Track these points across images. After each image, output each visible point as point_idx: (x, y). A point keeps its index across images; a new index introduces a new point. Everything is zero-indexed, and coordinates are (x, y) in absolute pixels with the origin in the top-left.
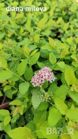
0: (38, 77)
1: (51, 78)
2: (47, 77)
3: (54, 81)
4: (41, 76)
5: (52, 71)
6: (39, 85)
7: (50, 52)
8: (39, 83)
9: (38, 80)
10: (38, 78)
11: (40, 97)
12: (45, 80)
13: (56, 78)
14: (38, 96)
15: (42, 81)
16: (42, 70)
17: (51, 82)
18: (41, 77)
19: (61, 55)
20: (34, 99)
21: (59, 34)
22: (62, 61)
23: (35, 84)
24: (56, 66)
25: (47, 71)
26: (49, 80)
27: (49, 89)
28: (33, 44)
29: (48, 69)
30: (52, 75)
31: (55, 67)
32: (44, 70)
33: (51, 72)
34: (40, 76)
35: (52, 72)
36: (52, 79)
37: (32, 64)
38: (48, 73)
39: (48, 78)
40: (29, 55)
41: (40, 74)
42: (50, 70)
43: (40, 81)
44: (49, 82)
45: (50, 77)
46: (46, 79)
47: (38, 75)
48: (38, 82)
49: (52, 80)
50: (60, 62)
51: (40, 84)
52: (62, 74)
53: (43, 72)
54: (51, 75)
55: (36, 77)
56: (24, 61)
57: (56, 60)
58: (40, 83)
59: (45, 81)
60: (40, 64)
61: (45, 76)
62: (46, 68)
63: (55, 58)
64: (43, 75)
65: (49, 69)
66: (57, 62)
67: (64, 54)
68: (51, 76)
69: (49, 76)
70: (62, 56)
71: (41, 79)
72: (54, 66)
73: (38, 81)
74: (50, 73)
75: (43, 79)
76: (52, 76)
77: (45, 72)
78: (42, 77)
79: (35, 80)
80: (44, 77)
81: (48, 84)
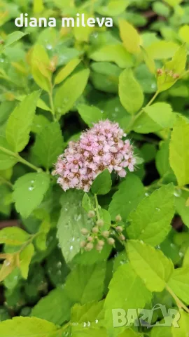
0: (78, 156)
1: (123, 160)
2: (107, 157)
3: (131, 169)
4: (86, 154)
5: (125, 135)
6: (81, 183)
7: (123, 69)
8: (81, 178)
9: (77, 167)
10: (75, 163)
11: (86, 219)
12: (101, 167)
13: (141, 161)
14: (80, 217)
15: (89, 170)
16: (93, 131)
17: (123, 174)
18: (88, 159)
19: (161, 79)
20: (66, 226)
21: (154, 18)
22: (161, 101)
23: (67, 180)
24: (141, 117)
25: (109, 135)
26: (117, 168)
27: (115, 198)
28: (72, 46)
29: (113, 130)
30: (126, 150)
31: (136, 122)
32: (97, 133)
33: (124, 139)
34: (82, 153)
35: (127, 141)
36: (125, 164)
37: (63, 111)
38: (113, 143)
39: (112, 163)
40: (50, 79)
41: (84, 147)
42: (122, 133)
43: (83, 172)
44: (114, 174)
45: (120, 157)
46: (105, 164)
47: (76, 149)
48: (77, 175)
49: (126, 169)
50: (154, 105)
51: (85, 182)
52: (161, 144)
53: (96, 140)
54: (122, 149)
55: (70, 158)
56: (25, 100)
57: (142, 98)
58: (83, 177)
59: (100, 172)
60: (87, 113)
61: (100, 153)
62: (106, 125)
63: (140, 90)
64: (94, 149)
65: (117, 131)
66: (144, 105)
67: (170, 74)
68: (124, 152)
69: (114, 154)
70: (163, 81)
71: (86, 163)
72: (133, 118)
73: (75, 171)
74: (120, 145)
75: (93, 166)
76: (127, 154)
77: (102, 138)
78: (91, 159)
79: (68, 167)
80: (97, 159)
81: (109, 182)
